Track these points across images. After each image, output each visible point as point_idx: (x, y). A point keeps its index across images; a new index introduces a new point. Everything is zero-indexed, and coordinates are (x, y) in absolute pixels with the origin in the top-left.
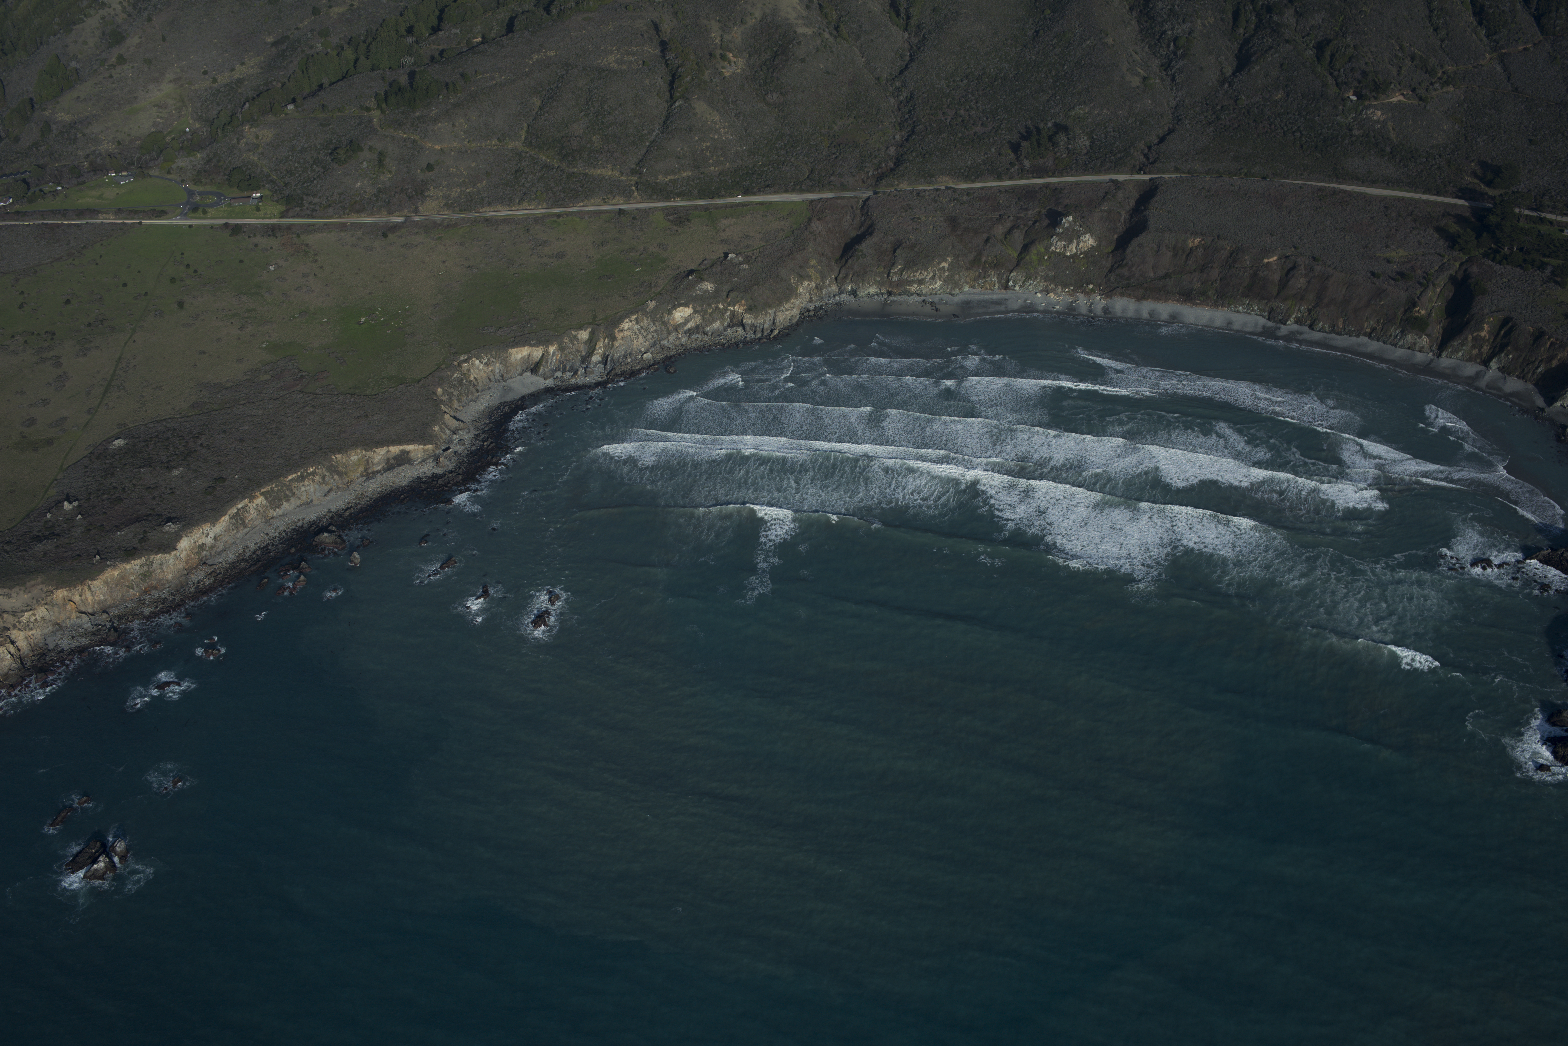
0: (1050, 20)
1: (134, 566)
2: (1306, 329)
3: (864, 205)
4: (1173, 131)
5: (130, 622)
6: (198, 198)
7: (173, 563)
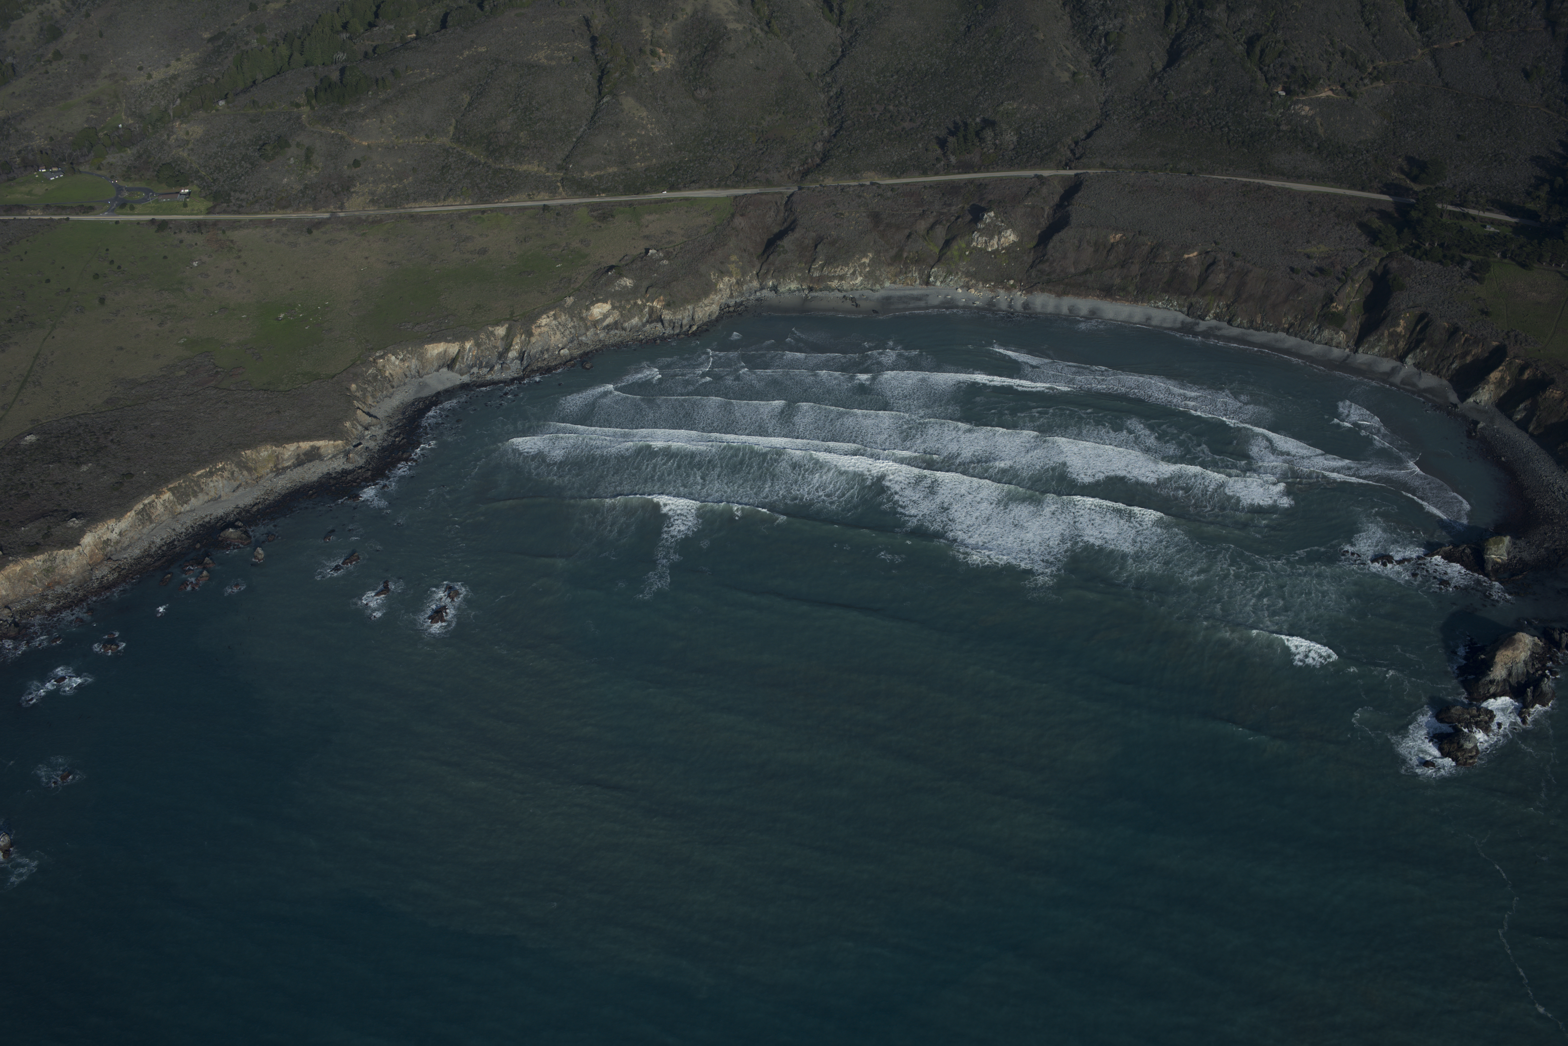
0: (982, 15)
1: (37, 561)
2: (1224, 324)
3: (788, 200)
4: (1101, 126)
5: (32, 617)
6: (126, 194)
7: (76, 559)
